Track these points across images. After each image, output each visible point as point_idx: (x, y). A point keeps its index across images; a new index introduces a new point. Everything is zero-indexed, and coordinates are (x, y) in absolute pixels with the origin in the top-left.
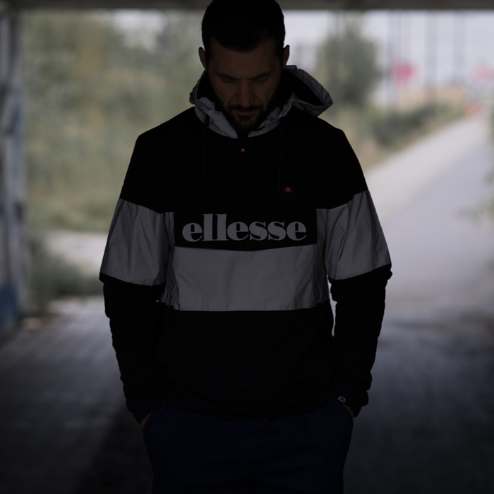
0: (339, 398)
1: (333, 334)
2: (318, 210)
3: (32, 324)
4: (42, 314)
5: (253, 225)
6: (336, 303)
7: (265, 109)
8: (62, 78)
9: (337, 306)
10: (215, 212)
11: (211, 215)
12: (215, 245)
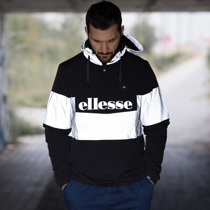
0: (147, 177)
1: (145, 149)
2: (137, 96)
3: (10, 147)
4: (15, 143)
5: (109, 102)
6: (146, 135)
7: (113, 53)
8: (21, 41)
9: (146, 137)
10: (93, 97)
11: (91, 99)
12: (93, 111)
